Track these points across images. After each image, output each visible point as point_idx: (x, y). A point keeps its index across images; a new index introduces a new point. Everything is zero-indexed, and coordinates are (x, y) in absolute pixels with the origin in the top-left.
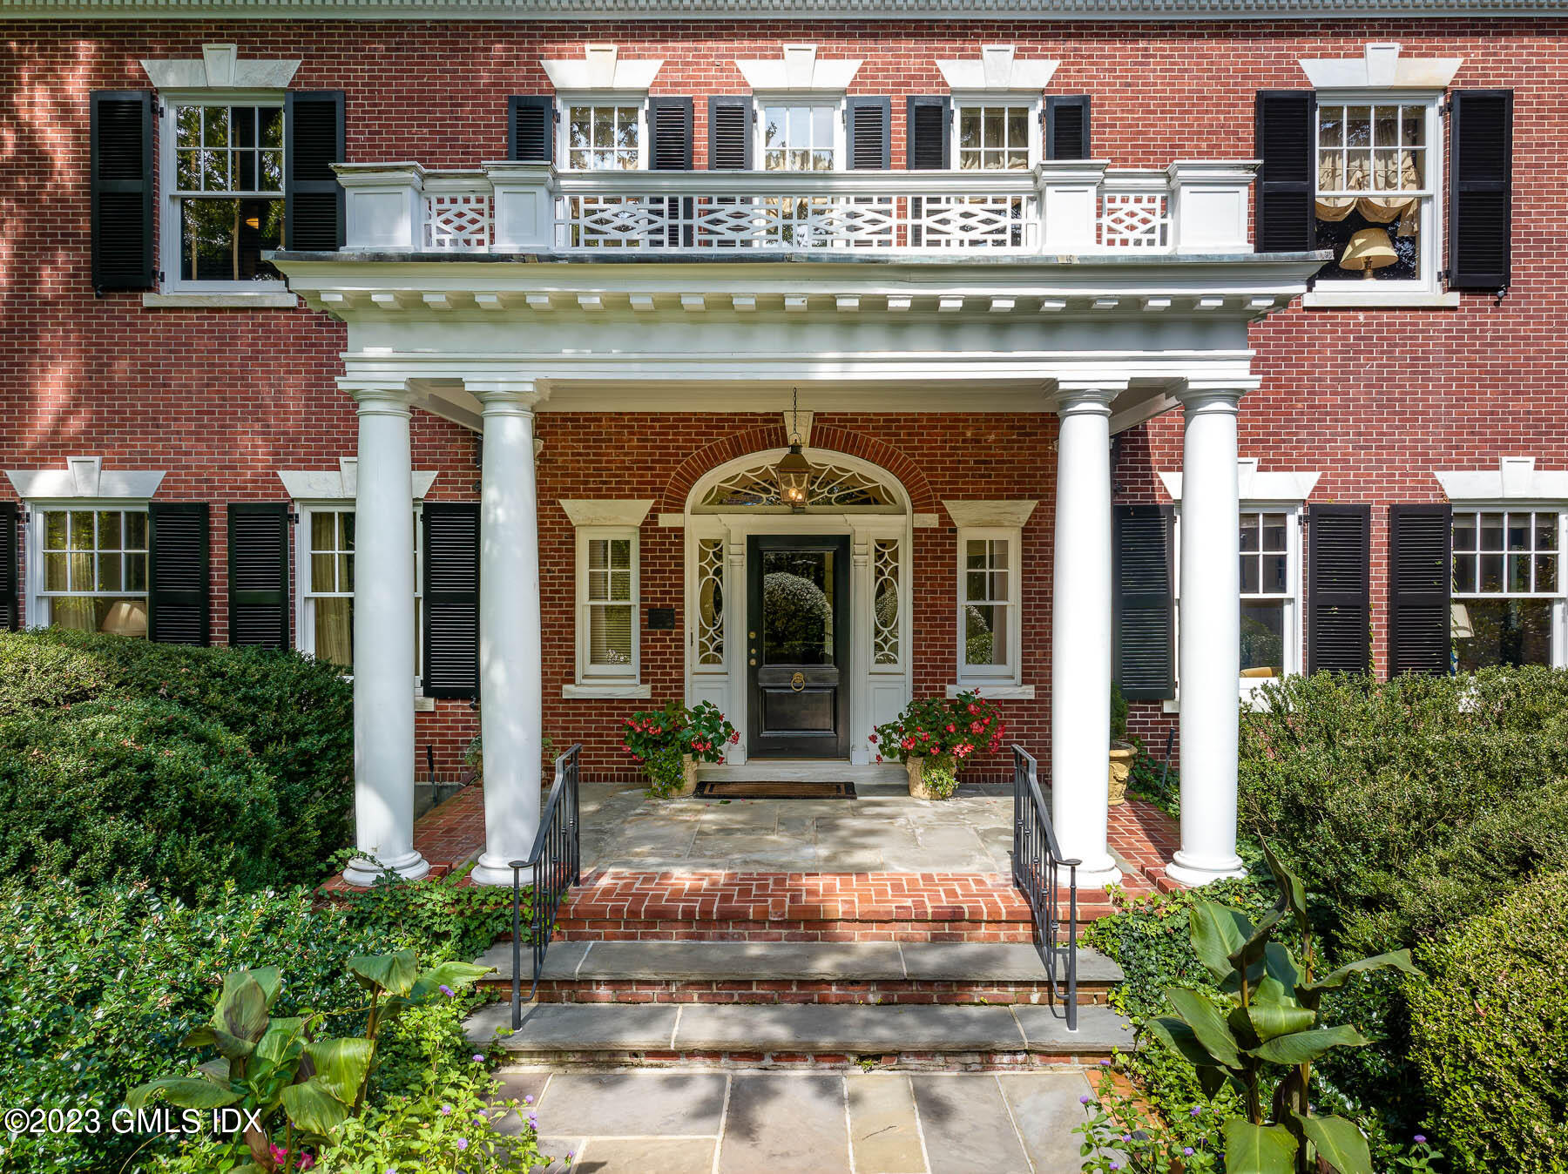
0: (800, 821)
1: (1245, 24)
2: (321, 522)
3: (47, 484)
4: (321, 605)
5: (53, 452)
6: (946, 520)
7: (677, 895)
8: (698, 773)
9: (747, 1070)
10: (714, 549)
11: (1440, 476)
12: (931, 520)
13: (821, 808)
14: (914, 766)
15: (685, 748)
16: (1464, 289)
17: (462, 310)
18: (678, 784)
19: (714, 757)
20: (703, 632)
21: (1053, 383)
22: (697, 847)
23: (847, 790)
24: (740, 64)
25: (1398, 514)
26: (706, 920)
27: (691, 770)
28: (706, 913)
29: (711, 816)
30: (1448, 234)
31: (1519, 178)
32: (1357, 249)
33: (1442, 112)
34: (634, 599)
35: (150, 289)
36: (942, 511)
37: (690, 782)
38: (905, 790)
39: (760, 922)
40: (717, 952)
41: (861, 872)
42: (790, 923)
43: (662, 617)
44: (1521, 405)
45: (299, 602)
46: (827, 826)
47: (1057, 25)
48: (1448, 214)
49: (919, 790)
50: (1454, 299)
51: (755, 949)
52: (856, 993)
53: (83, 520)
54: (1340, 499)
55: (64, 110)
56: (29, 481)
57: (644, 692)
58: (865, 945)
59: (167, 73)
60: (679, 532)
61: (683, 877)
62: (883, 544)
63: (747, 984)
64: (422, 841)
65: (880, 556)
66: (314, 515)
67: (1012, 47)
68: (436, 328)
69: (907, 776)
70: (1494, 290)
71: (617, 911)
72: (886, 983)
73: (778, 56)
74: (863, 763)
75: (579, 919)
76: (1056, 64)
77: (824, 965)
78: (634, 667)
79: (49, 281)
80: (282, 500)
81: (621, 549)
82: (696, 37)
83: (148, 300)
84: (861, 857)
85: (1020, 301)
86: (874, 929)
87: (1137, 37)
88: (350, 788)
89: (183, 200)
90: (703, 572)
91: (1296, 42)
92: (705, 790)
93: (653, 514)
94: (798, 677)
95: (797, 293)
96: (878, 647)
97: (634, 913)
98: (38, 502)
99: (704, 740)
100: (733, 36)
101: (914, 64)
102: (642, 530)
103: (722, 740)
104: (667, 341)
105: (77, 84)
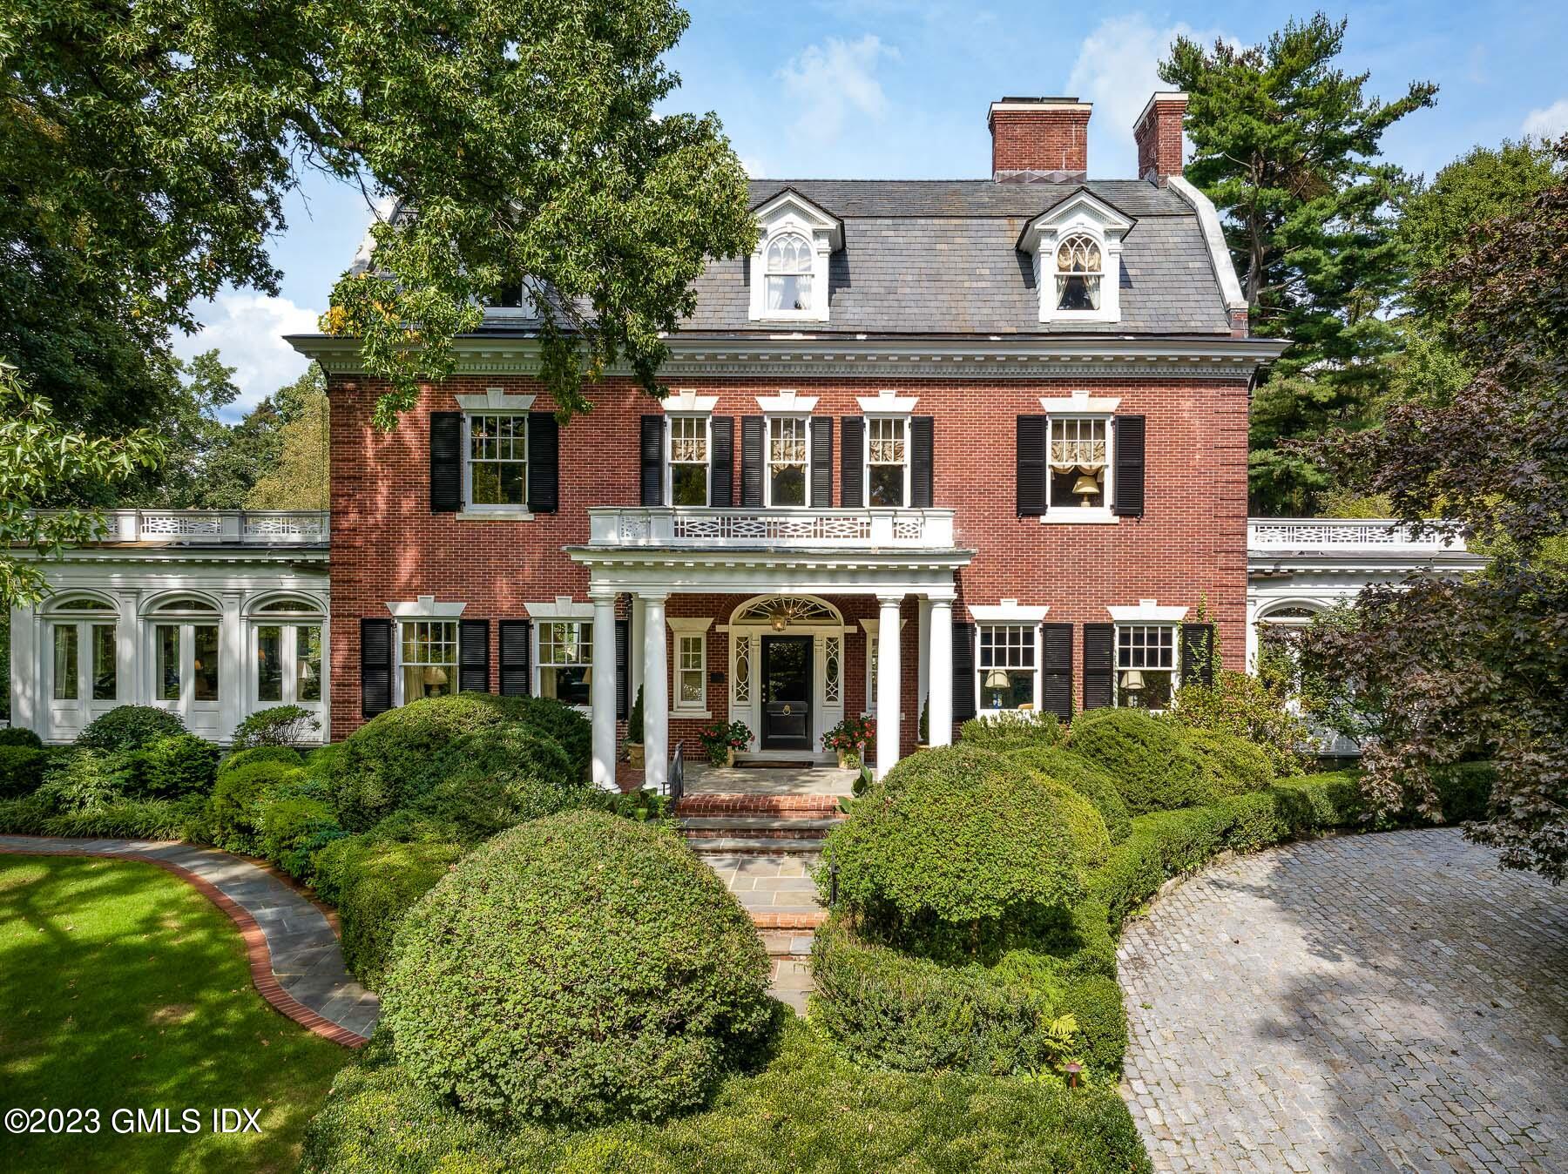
0: (782, 777)
1: (1012, 380)
2: (545, 628)
3: (405, 609)
4: (543, 670)
5: (409, 593)
6: (861, 629)
7: (723, 801)
8: (735, 756)
9: (746, 857)
10: (744, 642)
11: (1110, 608)
12: (853, 629)
13: (792, 772)
14: (840, 752)
15: (729, 743)
16: (1121, 516)
17: (638, 566)
18: (725, 761)
19: (742, 747)
20: (739, 685)
21: (874, 596)
22: (732, 786)
23: (810, 764)
24: (758, 399)
25: (1088, 628)
26: (734, 810)
27: (731, 754)
28: (734, 807)
29: (739, 775)
30: (1115, 490)
31: (1148, 458)
32: (1079, 487)
33: (1113, 423)
34: (703, 668)
35: (459, 511)
36: (859, 625)
37: (731, 761)
38: (837, 765)
39: (756, 810)
40: (735, 821)
41: (800, 795)
42: (767, 811)
43: (718, 678)
44: (1151, 573)
45: (533, 669)
46: (792, 779)
47: (917, 380)
48: (1115, 472)
49: (843, 765)
50: (1116, 519)
51: (751, 820)
52: (789, 834)
53: (423, 628)
54: (1058, 620)
55: (414, 422)
56: (396, 607)
57: (708, 715)
58: (794, 819)
59: (468, 403)
60: (726, 634)
61: (724, 796)
62: (830, 640)
63: (749, 830)
64: (619, 780)
65: (828, 647)
66: (541, 625)
67: (894, 391)
68: (627, 572)
69: (837, 758)
70: (1136, 516)
71: (699, 806)
72: (801, 830)
73: (777, 395)
74: (818, 751)
75: (685, 808)
76: (916, 399)
77: (776, 825)
78: (703, 703)
79: (407, 505)
80: (526, 618)
81: (697, 641)
82: (735, 385)
83: (459, 516)
84: (801, 790)
85: (858, 566)
86: (801, 813)
87: (957, 386)
88: (590, 759)
89: (474, 464)
90: (738, 654)
91: (1037, 390)
92: (738, 765)
93: (713, 626)
94: (787, 708)
95: (771, 563)
96: (828, 693)
97: (706, 807)
98: (400, 618)
99: (738, 740)
100: (754, 385)
101: (845, 400)
102: (708, 633)
103: (746, 739)
104: (718, 578)
105: (421, 409)
